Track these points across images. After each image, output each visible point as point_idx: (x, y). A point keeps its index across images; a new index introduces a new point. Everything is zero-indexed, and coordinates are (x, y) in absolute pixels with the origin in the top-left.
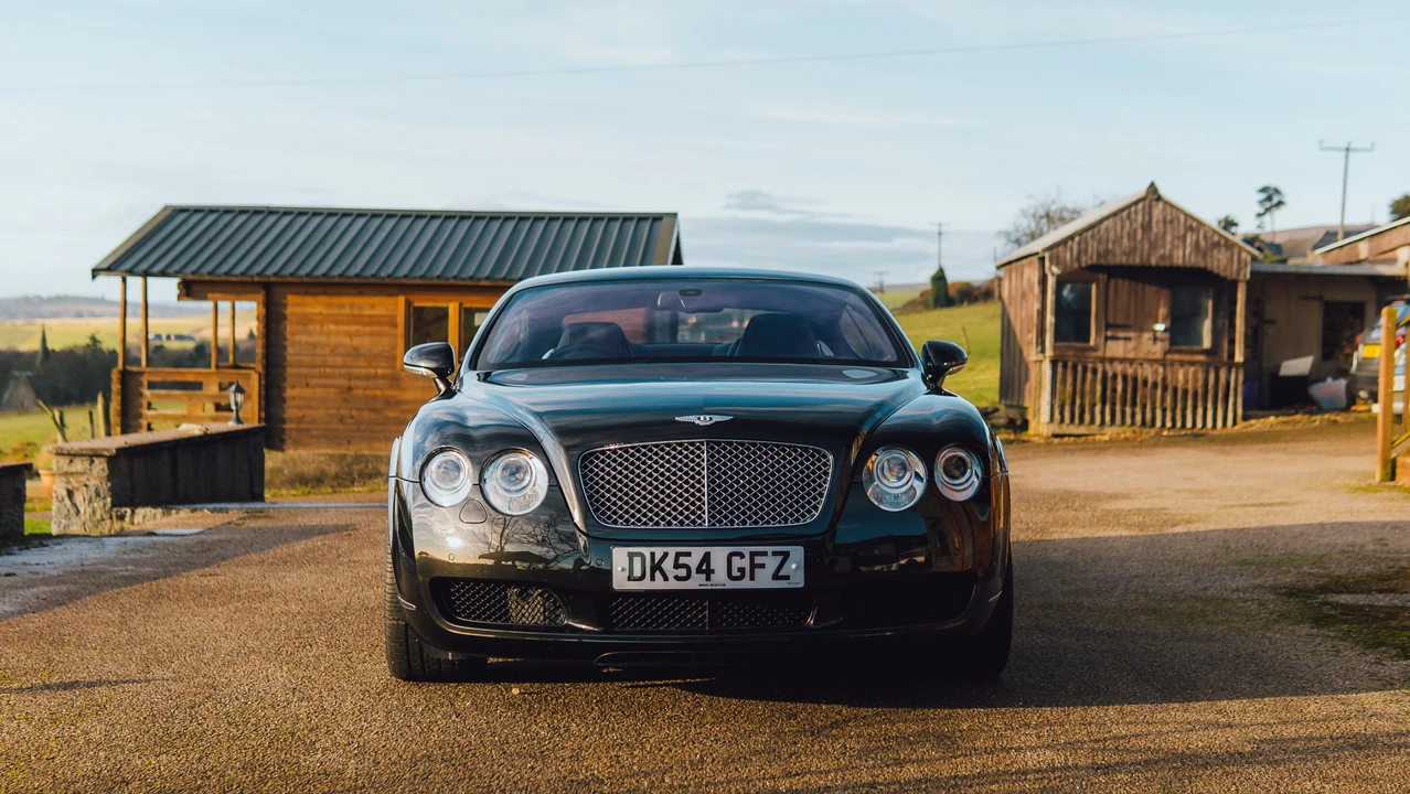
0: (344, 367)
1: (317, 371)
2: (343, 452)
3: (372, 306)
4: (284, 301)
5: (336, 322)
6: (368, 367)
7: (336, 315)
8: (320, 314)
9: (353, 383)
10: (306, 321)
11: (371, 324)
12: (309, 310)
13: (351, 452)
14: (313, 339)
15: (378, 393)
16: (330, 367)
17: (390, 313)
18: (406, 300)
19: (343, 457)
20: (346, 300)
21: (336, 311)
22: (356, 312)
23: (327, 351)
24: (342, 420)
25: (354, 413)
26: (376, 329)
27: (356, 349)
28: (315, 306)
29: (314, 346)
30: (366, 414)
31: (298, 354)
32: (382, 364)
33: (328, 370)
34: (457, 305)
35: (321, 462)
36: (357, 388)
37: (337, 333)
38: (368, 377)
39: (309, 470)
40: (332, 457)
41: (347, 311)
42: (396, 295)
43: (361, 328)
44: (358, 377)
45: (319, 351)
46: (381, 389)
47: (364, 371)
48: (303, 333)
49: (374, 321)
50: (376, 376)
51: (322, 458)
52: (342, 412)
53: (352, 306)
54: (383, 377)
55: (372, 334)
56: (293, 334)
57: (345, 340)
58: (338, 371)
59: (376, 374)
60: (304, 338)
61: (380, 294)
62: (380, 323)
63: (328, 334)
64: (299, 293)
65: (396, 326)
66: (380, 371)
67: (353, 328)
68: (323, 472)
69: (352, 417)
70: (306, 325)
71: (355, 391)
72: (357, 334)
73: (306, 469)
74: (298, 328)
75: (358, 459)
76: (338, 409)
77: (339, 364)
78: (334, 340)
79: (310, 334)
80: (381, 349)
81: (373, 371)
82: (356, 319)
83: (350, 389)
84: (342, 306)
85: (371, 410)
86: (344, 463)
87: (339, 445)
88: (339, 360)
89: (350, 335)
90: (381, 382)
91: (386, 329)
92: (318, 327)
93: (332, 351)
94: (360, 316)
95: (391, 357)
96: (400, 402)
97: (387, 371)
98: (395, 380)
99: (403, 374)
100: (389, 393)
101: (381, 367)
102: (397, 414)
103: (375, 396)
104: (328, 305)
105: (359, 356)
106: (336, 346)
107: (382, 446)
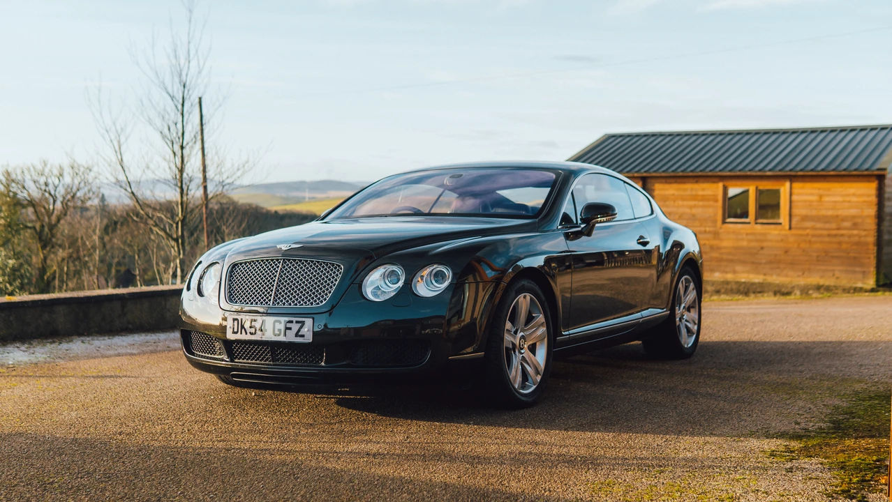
3: (703, 190)
4: (653, 188)
5: (683, 200)
6: (701, 226)
7: (682, 195)
8: (673, 195)
10: (665, 199)
11: (702, 200)
12: (668, 192)
14: (669, 209)
15: (707, 242)
17: (714, 193)
18: (724, 186)
20: (689, 186)
21: (683, 193)
22: (694, 193)
23: (677, 217)
26: (706, 203)
27: (694, 216)
28: (671, 190)
32: (710, 224)
34: (754, 188)
37: (683, 206)
38: (701, 232)
41: (688, 193)
42: (717, 182)
43: (696, 203)
45: (672, 217)
46: (708, 240)
47: (699, 228)
48: (664, 206)
49: (704, 198)
50: (705, 232)
53: (692, 189)
54: (710, 232)
55: (703, 207)
57: (687, 210)
61: (708, 182)
62: (708, 200)
63: (678, 207)
64: (661, 183)
65: (716, 201)
66: (708, 229)
67: (692, 203)
70: (665, 201)
72: (695, 206)
74: (661, 203)
78: (681, 210)
79: (668, 207)
80: (708, 215)
81: (704, 228)
82: (695, 198)
84: (686, 190)
88: (684, 222)
89: (691, 207)
90: (708, 236)
91: (711, 203)
92: (672, 203)
93: (680, 217)
94: (696, 195)
95: (715, 221)
96: (719, 248)
97: (712, 229)
98: (716, 235)
99: (721, 231)
100: (714, 242)
101: (708, 227)
102: (717, 255)
103: (705, 244)
104: (678, 189)
105: (696, 220)
106: (683, 214)
107: (709, 274)
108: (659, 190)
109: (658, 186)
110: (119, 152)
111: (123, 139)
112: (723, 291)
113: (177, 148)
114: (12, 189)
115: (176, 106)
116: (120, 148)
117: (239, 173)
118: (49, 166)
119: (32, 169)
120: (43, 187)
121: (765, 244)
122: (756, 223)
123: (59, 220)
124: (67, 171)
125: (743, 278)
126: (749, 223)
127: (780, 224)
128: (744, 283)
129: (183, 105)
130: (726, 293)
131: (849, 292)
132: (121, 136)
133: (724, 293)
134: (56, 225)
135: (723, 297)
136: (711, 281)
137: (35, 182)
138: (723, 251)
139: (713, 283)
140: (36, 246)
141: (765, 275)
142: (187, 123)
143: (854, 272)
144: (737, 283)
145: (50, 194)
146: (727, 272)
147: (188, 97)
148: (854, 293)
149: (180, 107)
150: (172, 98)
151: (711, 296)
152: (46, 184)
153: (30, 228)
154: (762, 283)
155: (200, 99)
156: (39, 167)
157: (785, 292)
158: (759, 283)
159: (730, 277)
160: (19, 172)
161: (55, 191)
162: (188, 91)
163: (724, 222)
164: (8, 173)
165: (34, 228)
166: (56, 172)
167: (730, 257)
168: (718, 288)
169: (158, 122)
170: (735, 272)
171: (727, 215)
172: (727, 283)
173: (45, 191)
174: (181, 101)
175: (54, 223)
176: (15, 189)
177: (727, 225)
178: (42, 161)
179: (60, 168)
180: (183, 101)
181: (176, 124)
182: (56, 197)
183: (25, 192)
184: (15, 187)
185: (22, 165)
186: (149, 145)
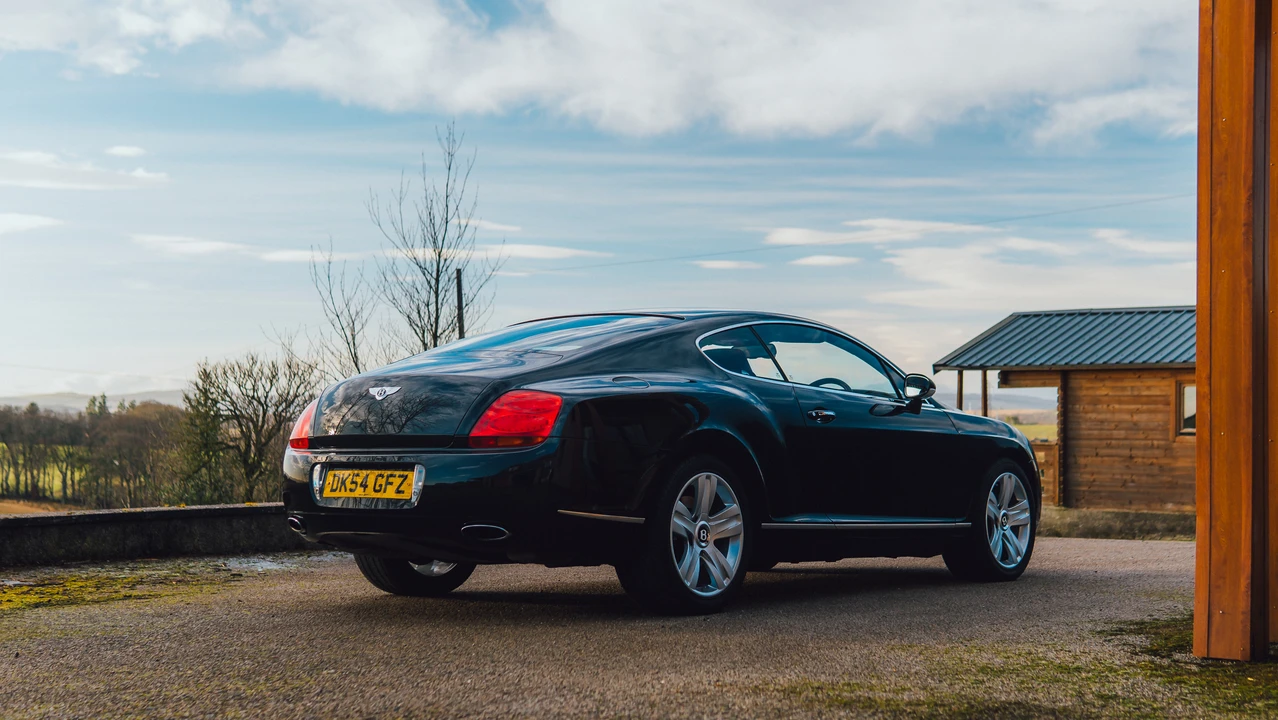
0: (1126, 439)
1: (1105, 442)
2: (1126, 511)
3: (1149, 388)
4: (1078, 385)
5: (1120, 402)
6: (1146, 439)
7: (1119, 396)
8: (1106, 395)
9: (1134, 452)
10: (1096, 401)
11: (1148, 403)
12: (1099, 393)
13: (1132, 510)
14: (1100, 417)
15: (1155, 461)
16: (1115, 439)
17: (1164, 393)
18: (1176, 382)
19: (1126, 515)
20: (1128, 383)
21: (1120, 393)
22: (1136, 393)
23: (1113, 425)
24: (1124, 484)
25: (1134, 477)
26: (1152, 407)
27: (1135, 424)
28: (1104, 389)
29: (1102, 422)
30: (1144, 479)
31: (1090, 429)
32: (1159, 436)
33: (1114, 442)
35: (1107, 519)
36: (1138, 457)
37: (1120, 411)
38: (1146, 447)
39: (1099, 524)
40: (1117, 515)
41: (1128, 392)
42: (1168, 377)
43: (1139, 406)
44: (1138, 448)
45: (1106, 426)
46: (1157, 458)
47: (1143, 442)
48: (1092, 412)
49: (1151, 400)
51: (1109, 516)
52: (1125, 477)
53: (1132, 388)
54: (1158, 447)
55: (1149, 412)
56: (1086, 413)
57: (1127, 417)
58: (1121, 442)
59: (1153, 445)
60: (1093, 416)
61: (1155, 377)
62: (1156, 403)
63: (1114, 412)
64: (1089, 379)
65: (1168, 404)
66: (1156, 443)
67: (1133, 407)
68: (1110, 527)
69: (1133, 481)
70: (1095, 405)
71: (1135, 460)
73: (1096, 524)
74: (1089, 408)
75: (1138, 516)
76: (1122, 474)
77: (1122, 437)
78: (1118, 417)
79: (1099, 412)
80: (1156, 424)
81: (1150, 442)
82: (1136, 399)
83: (1131, 457)
84: (1123, 389)
85: (1148, 475)
86: (1127, 520)
87: (1122, 506)
88: (1122, 433)
89: (1132, 413)
90: (1157, 452)
91: (1161, 407)
92: (1105, 406)
93: (1116, 426)
94: (1138, 396)
95: (1165, 430)
96: (1173, 469)
97: (1162, 443)
98: (1168, 450)
99: (1175, 445)
100: (1163, 461)
101: (1158, 440)
102: (1170, 479)
103: (1152, 464)
104: (1113, 388)
105: (1138, 430)
106: (1120, 422)
107: (1158, 506)
108: (1085, 388)
109: (1085, 383)
110: (352, 344)
111: (358, 327)
112: (1179, 529)
113: (429, 337)
114: (210, 396)
115: (429, 283)
116: (354, 339)
118: (258, 364)
119: (236, 368)
120: (250, 393)
123: (269, 438)
124: (283, 369)
129: (437, 280)
130: (1184, 532)
132: (356, 323)
133: (1181, 532)
134: (266, 443)
135: (1180, 537)
136: (1162, 515)
137: (240, 386)
138: (1177, 473)
139: (1165, 518)
140: (239, 472)
145: (259, 402)
146: (1183, 504)
147: (445, 268)
149: (433, 282)
150: (423, 270)
151: (1163, 536)
152: (254, 389)
153: (232, 447)
155: (459, 272)
156: (246, 366)
159: (1188, 509)
160: (220, 372)
161: (266, 397)
162: (446, 260)
163: (1179, 433)
164: (206, 375)
165: (238, 447)
166: (267, 371)
167: (1189, 482)
168: (1172, 524)
169: (405, 303)
171: (1182, 425)
172: (1185, 518)
173: (253, 397)
174: (434, 275)
175: (263, 440)
176: (214, 396)
177: (1181, 437)
178: (250, 357)
179: (274, 366)
180: (438, 275)
181: (428, 305)
182: (267, 406)
183: (228, 399)
184: (214, 393)
185: (223, 362)
186: (392, 334)
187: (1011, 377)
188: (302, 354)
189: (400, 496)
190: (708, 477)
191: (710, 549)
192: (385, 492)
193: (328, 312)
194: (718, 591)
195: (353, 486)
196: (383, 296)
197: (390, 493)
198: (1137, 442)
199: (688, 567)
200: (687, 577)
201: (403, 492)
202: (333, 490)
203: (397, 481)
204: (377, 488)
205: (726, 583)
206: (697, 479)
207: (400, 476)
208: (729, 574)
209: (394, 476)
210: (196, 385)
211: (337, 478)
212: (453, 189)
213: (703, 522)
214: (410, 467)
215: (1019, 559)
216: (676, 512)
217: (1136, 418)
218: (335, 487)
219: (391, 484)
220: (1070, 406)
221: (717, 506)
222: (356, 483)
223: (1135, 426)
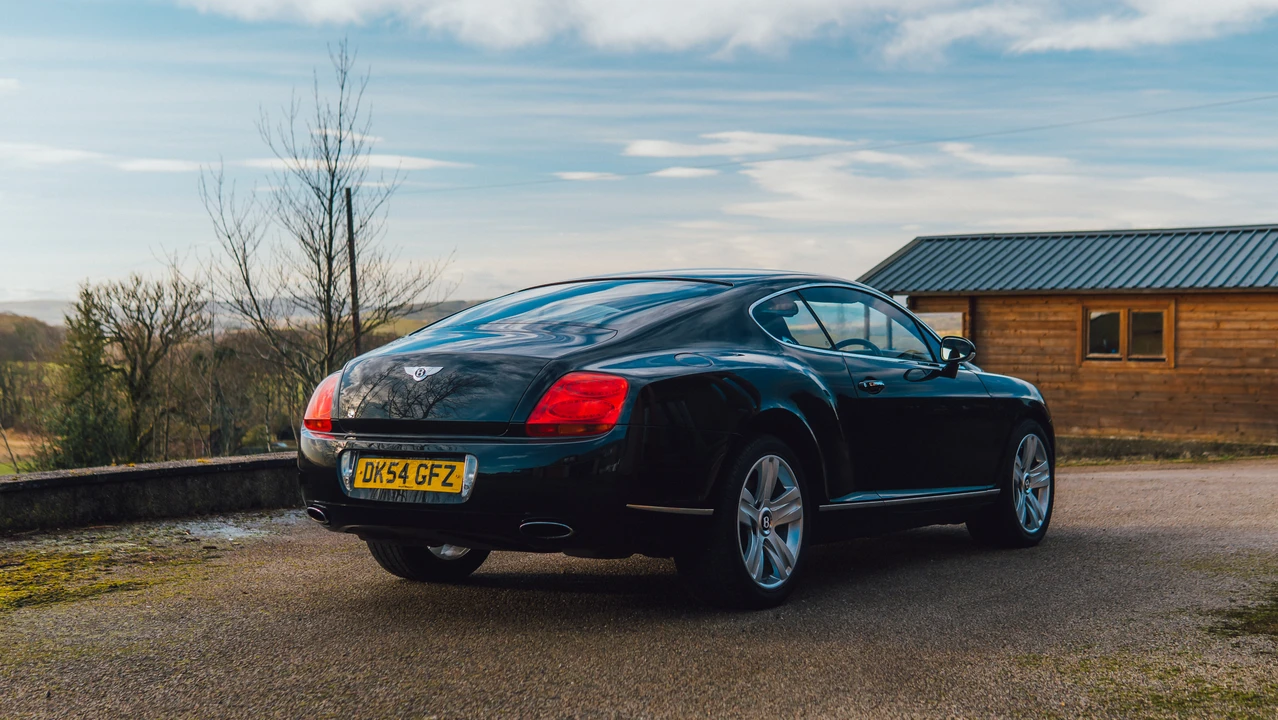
0: (1033, 364)
1: (1012, 367)
3: (1055, 313)
4: (986, 311)
5: (1027, 327)
6: (1052, 364)
7: (1026, 322)
8: (1014, 320)
9: (1041, 377)
10: (1004, 326)
11: (1055, 328)
12: (1006, 318)
14: (1008, 342)
15: (1061, 385)
16: (1023, 364)
17: (1070, 319)
18: (1083, 308)
20: (1035, 309)
21: (1027, 319)
22: (1043, 318)
23: (1020, 351)
26: (1059, 332)
27: (1042, 349)
28: (1011, 314)
29: (1009, 346)
30: (1050, 403)
31: (997, 354)
32: (1065, 361)
33: (1021, 367)
34: (1126, 310)
36: (1044, 382)
37: (1028, 336)
38: (1052, 372)
41: (1035, 318)
42: (1075, 304)
43: (1046, 332)
44: (1045, 372)
45: (1013, 351)
46: (1063, 383)
47: (1050, 367)
48: (1001, 337)
49: (1057, 325)
50: (1059, 371)
53: (1040, 314)
54: (1065, 372)
55: (1056, 337)
56: (994, 338)
57: (1034, 342)
58: (1028, 367)
59: (1059, 369)
60: (1001, 341)
61: (1062, 303)
62: (1061, 328)
63: (1021, 337)
65: (1074, 329)
66: (1062, 368)
67: (1040, 332)
70: (1003, 330)
71: (1042, 384)
74: (996, 333)
77: (1029, 361)
78: (1025, 342)
79: (1007, 338)
80: (1063, 349)
81: (1056, 367)
82: (1044, 324)
83: (1038, 381)
84: (1031, 314)
85: (1054, 399)
88: (1029, 358)
89: (1039, 338)
90: (1063, 377)
91: (1067, 332)
92: (1012, 332)
93: (1024, 351)
94: (1046, 321)
95: (1074, 355)
96: (1079, 394)
97: (1068, 367)
98: (1074, 374)
99: (1081, 370)
100: (1070, 386)
101: (1064, 365)
102: (1076, 403)
103: (1058, 389)
104: (1020, 314)
105: (1046, 355)
106: (1028, 347)
107: (1064, 430)
108: (994, 314)
109: (993, 309)
110: (243, 264)
112: (1084, 452)
113: (323, 259)
114: (93, 318)
115: (323, 204)
116: (245, 261)
117: (409, 294)
118: (143, 285)
119: (120, 289)
120: (135, 315)
121: (1142, 388)
122: (1130, 360)
123: (157, 357)
124: (168, 290)
125: (1112, 434)
126: (1120, 359)
127: (1163, 360)
128: (1113, 440)
129: (331, 202)
130: (1089, 455)
131: (1259, 454)
132: (247, 244)
133: (1086, 456)
134: (153, 365)
135: (1085, 460)
136: (1068, 438)
137: (124, 307)
138: (1082, 398)
139: (1071, 442)
140: (124, 395)
141: (1142, 430)
142: (336, 225)
143: (1264, 426)
144: (1104, 441)
145: (145, 324)
146: (1089, 427)
147: (338, 189)
148: (1265, 454)
149: (327, 205)
150: (317, 191)
151: (1068, 459)
152: (139, 310)
153: (117, 371)
154: (1139, 441)
155: (349, 192)
156: (130, 287)
157: (1171, 453)
158: (1134, 441)
159: (1093, 432)
160: (103, 292)
161: (151, 319)
162: (339, 181)
163: (1084, 358)
164: (87, 295)
165: (122, 370)
166: (152, 293)
167: (1094, 406)
168: (1077, 448)
170: (1100, 426)
171: (1088, 349)
172: (1090, 441)
173: (138, 319)
174: (328, 195)
175: (149, 363)
176: (97, 318)
177: (1088, 362)
178: (134, 278)
179: (159, 287)
180: (332, 196)
181: (322, 227)
182: (153, 328)
183: (111, 321)
184: (97, 315)
185: (106, 284)
186: (283, 255)
187: (920, 303)
188: (189, 275)
189: (447, 489)
190: (771, 460)
191: (772, 537)
192: (429, 484)
193: (220, 234)
194: (780, 582)
195: (391, 477)
196: (276, 217)
197: (436, 486)
198: (1044, 367)
199: (753, 559)
200: (753, 571)
201: (451, 485)
202: (366, 481)
203: (443, 473)
204: (420, 479)
205: (788, 572)
206: (761, 462)
207: (446, 467)
208: (791, 562)
209: (440, 466)
210: (78, 306)
211: (370, 467)
212: (346, 107)
213: (766, 509)
214: (460, 457)
215: (1040, 522)
216: (743, 500)
217: (1043, 343)
218: (368, 477)
219: (437, 475)
220: (978, 331)
221: (778, 490)
222: (394, 473)
223: (1042, 351)
